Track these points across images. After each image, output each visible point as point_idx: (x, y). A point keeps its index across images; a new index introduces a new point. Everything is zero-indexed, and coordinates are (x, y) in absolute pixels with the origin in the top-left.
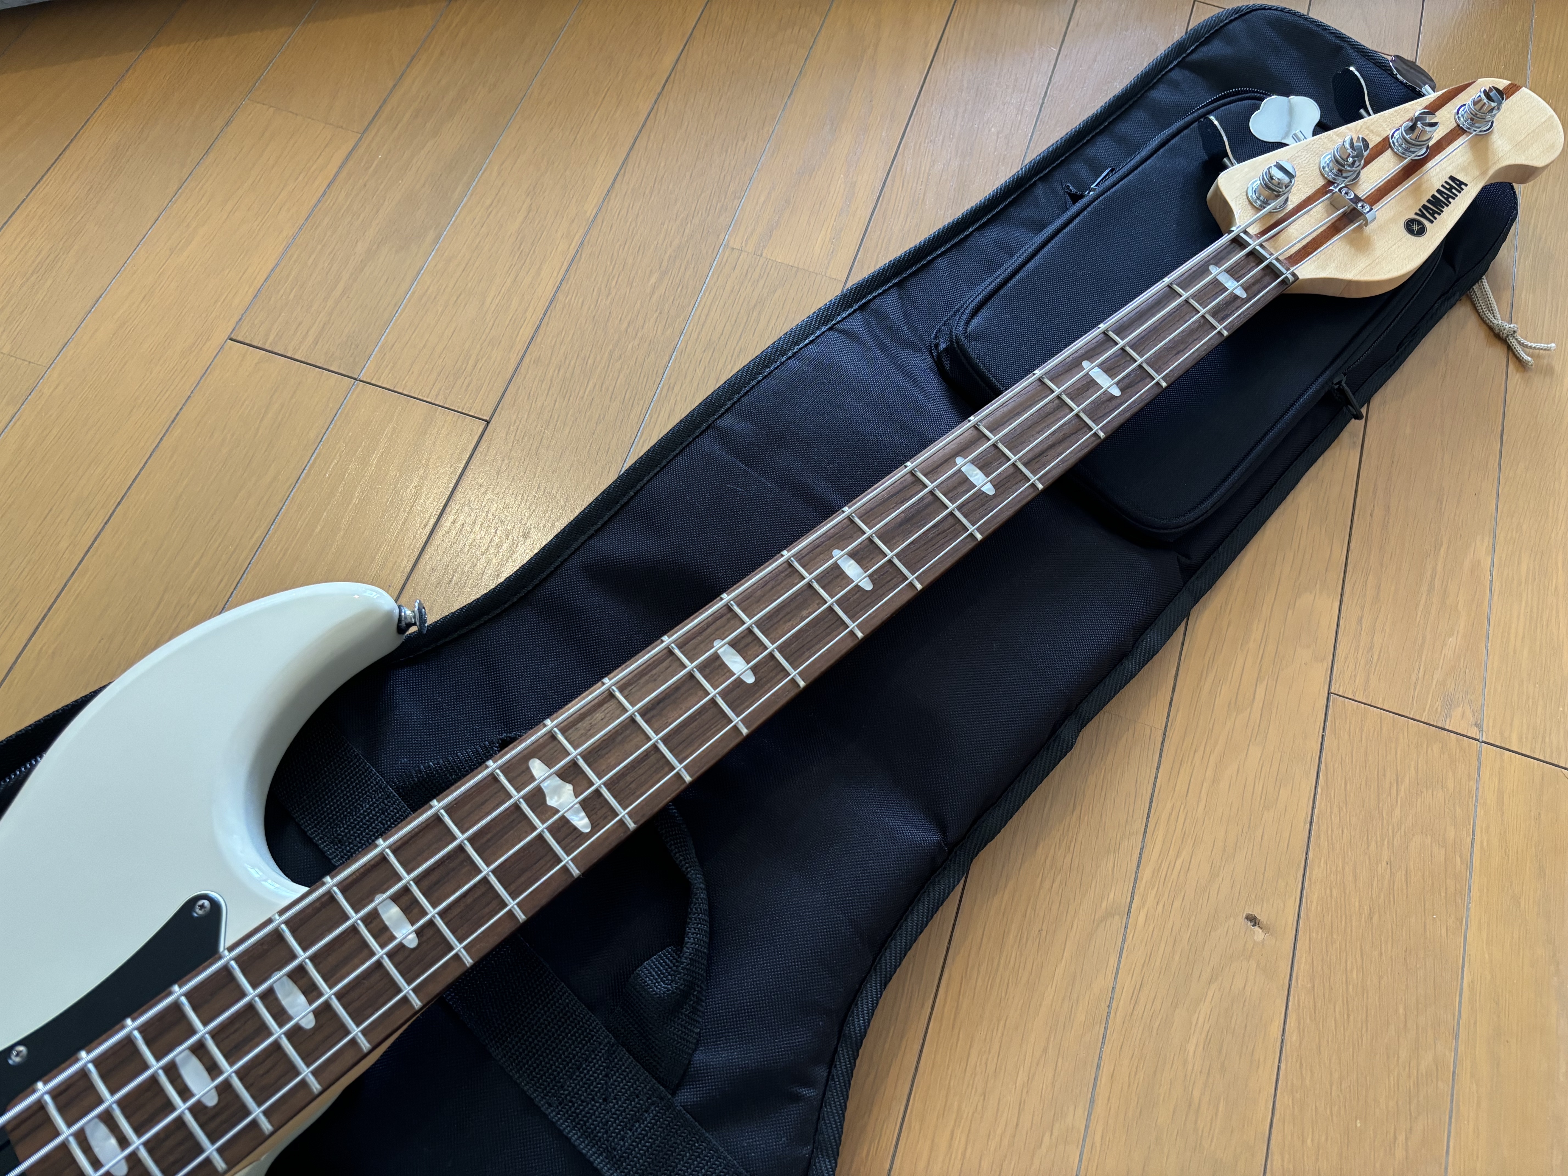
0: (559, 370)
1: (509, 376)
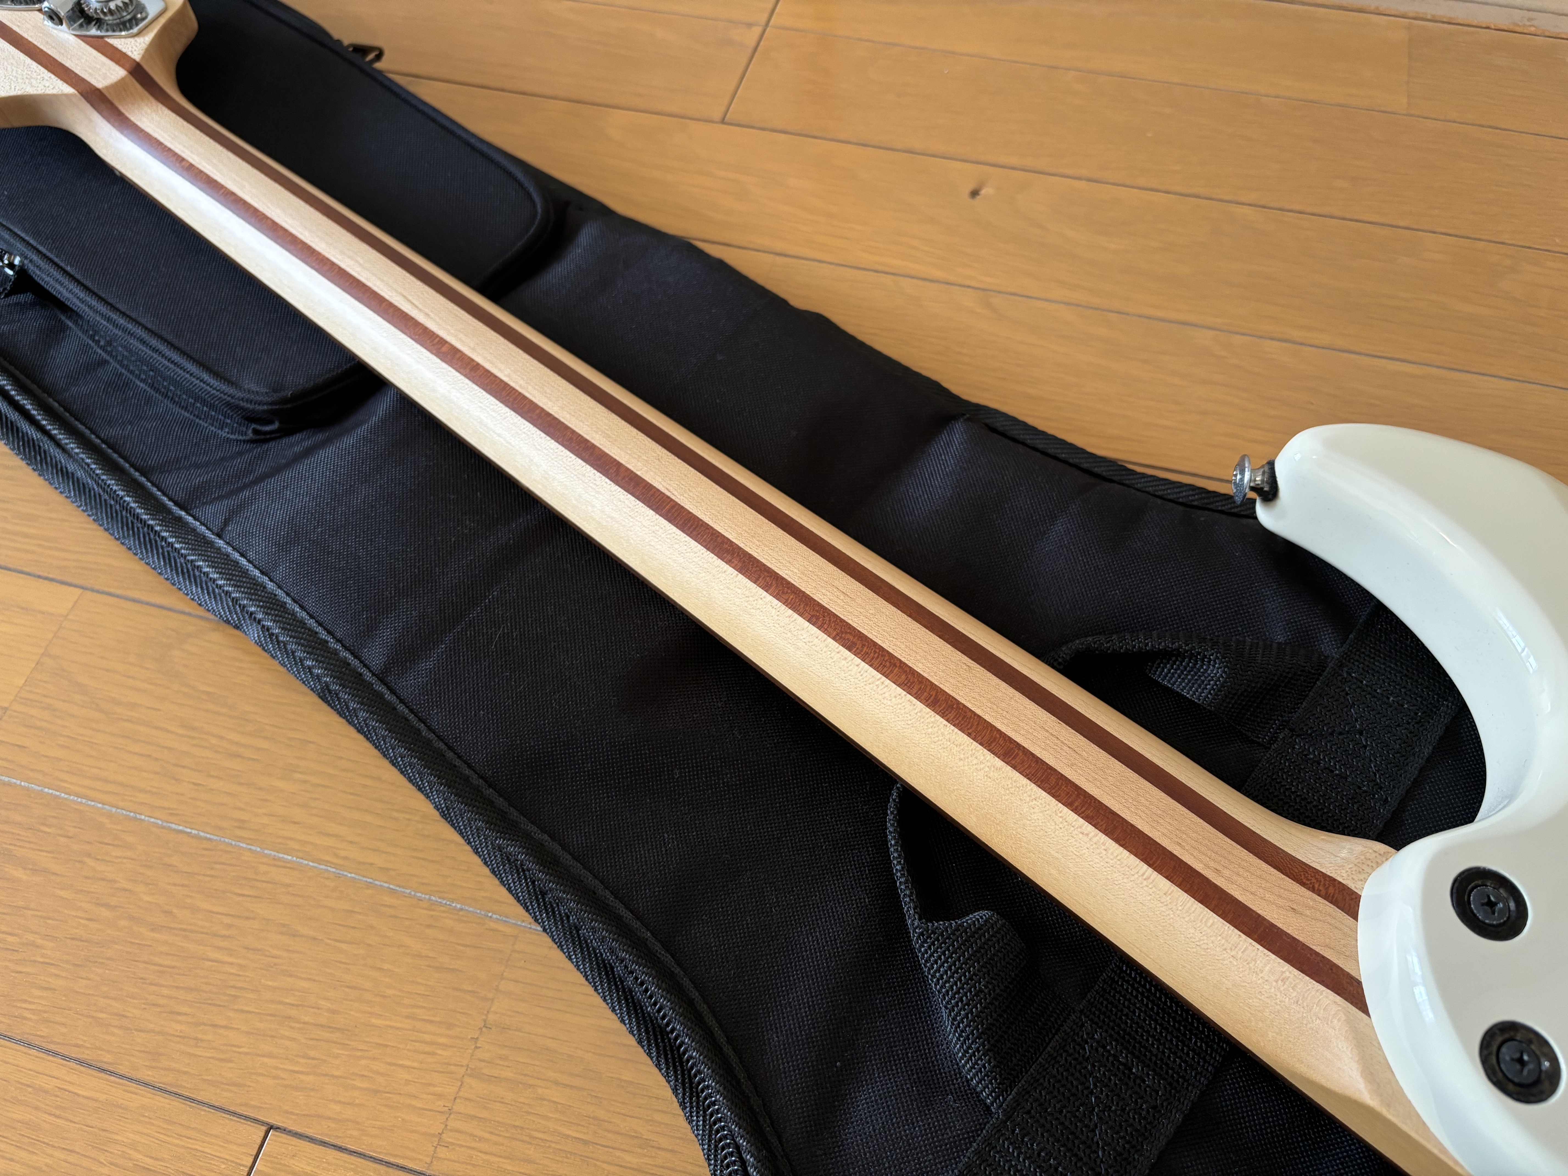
0: (179, 1014)
1: (177, 1103)
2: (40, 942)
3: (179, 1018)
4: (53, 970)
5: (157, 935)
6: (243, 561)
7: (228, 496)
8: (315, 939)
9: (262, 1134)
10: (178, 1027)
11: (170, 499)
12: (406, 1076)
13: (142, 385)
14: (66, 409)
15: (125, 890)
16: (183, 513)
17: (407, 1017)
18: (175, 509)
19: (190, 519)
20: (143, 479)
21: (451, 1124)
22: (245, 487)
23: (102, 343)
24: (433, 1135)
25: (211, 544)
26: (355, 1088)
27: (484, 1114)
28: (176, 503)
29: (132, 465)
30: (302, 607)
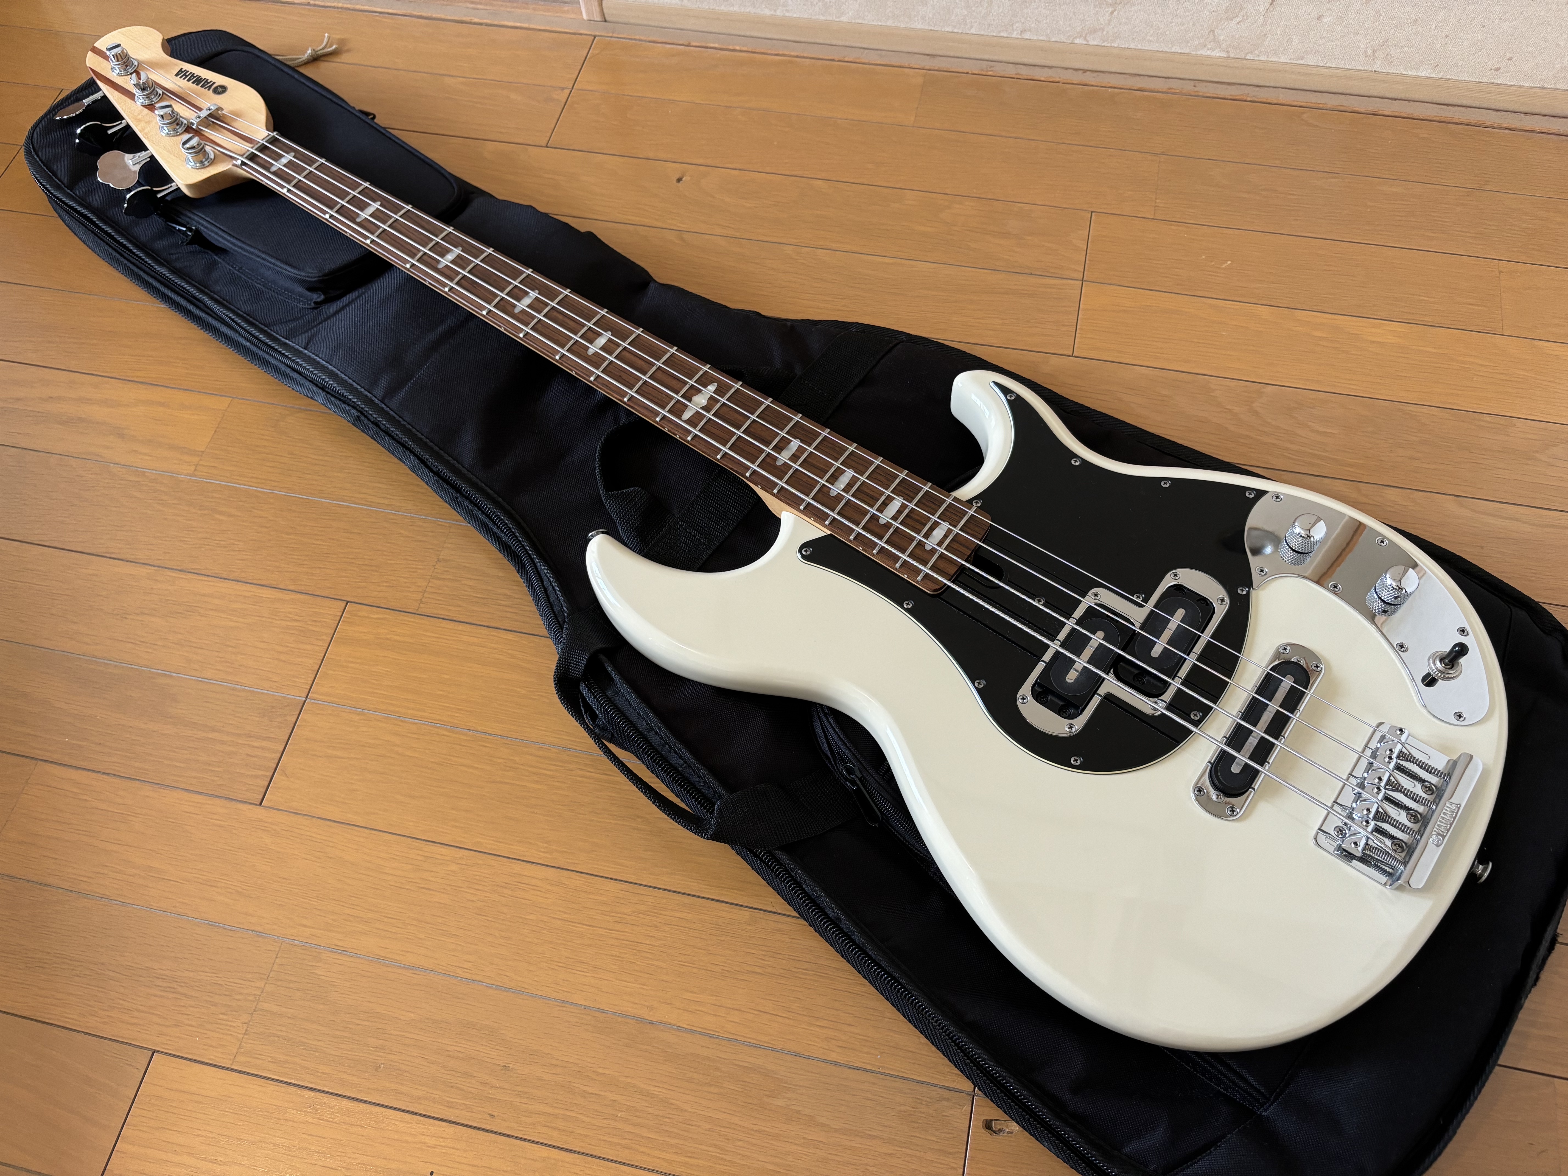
2: (236, 543)
3: (305, 566)
4: (244, 553)
5: (290, 537)
6: (317, 358)
7: (306, 332)
8: (360, 533)
9: (345, 604)
10: (304, 569)
11: (280, 336)
12: (405, 580)
13: (258, 286)
14: (224, 300)
15: (272, 520)
16: (287, 341)
17: (404, 560)
18: (283, 339)
19: (290, 343)
20: (266, 328)
21: (426, 595)
22: (314, 327)
23: (237, 268)
24: (418, 600)
25: (302, 352)
26: (384, 586)
27: (440, 591)
28: (283, 337)
29: (260, 323)
30: (345, 375)
